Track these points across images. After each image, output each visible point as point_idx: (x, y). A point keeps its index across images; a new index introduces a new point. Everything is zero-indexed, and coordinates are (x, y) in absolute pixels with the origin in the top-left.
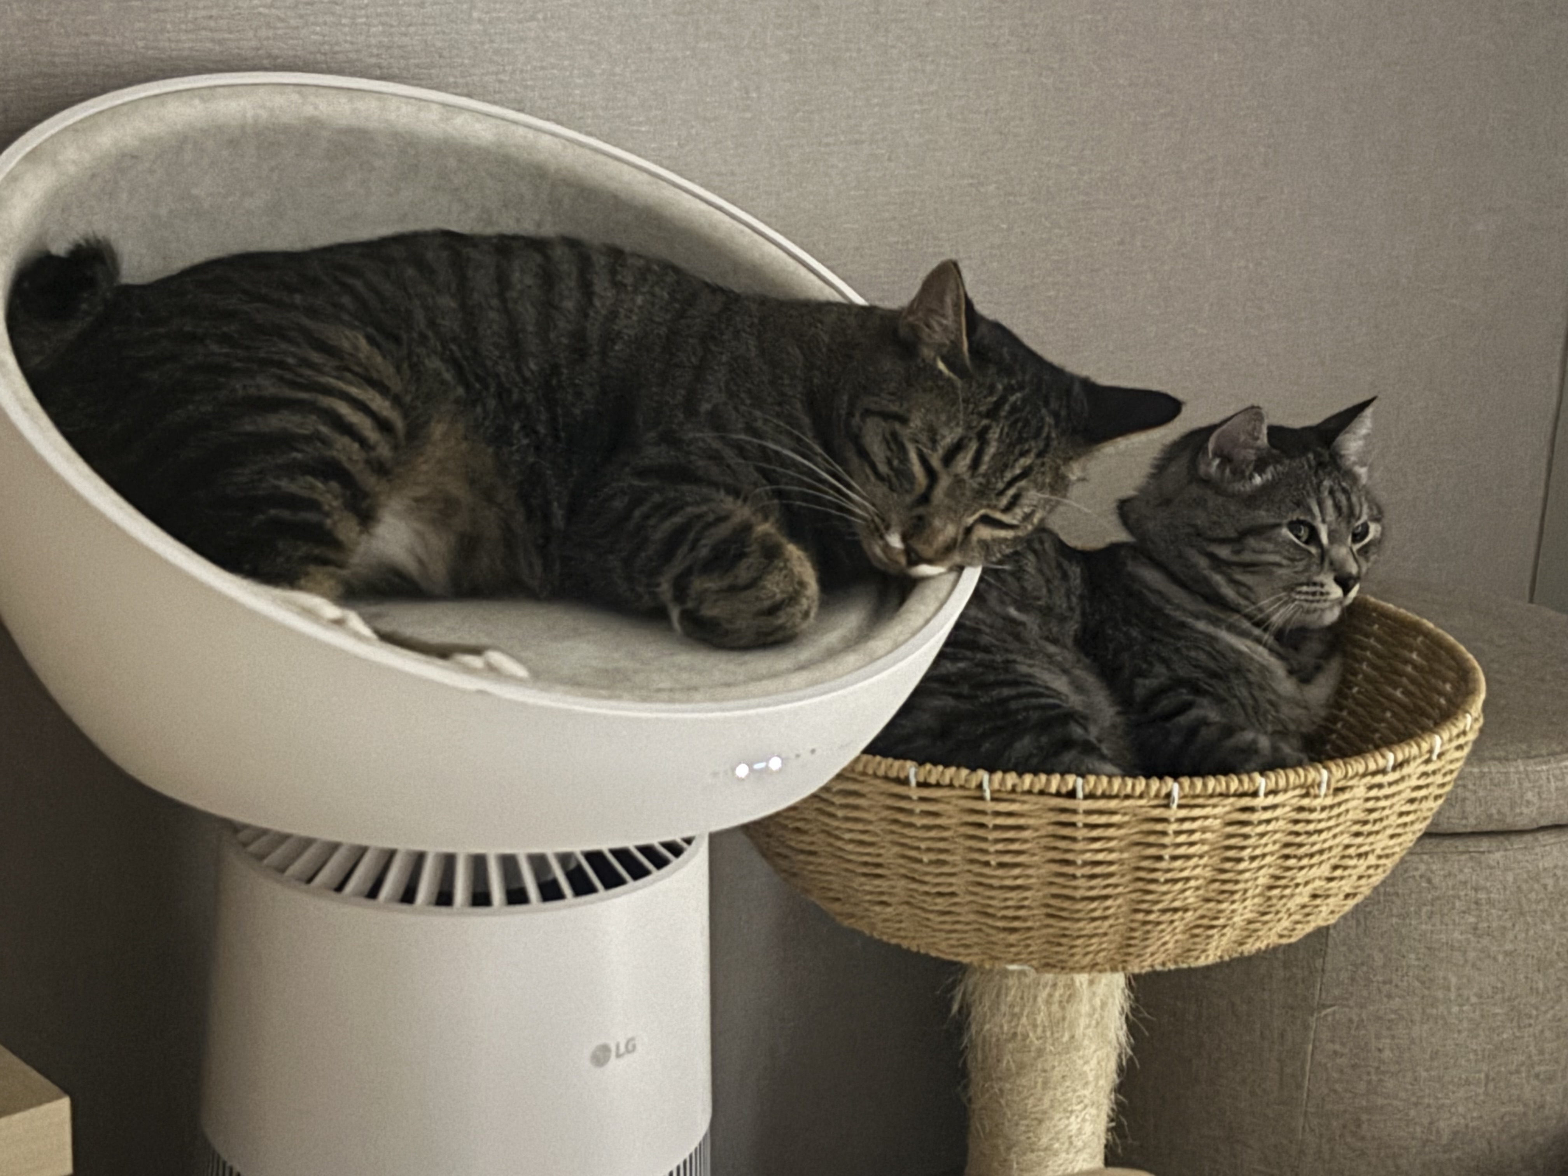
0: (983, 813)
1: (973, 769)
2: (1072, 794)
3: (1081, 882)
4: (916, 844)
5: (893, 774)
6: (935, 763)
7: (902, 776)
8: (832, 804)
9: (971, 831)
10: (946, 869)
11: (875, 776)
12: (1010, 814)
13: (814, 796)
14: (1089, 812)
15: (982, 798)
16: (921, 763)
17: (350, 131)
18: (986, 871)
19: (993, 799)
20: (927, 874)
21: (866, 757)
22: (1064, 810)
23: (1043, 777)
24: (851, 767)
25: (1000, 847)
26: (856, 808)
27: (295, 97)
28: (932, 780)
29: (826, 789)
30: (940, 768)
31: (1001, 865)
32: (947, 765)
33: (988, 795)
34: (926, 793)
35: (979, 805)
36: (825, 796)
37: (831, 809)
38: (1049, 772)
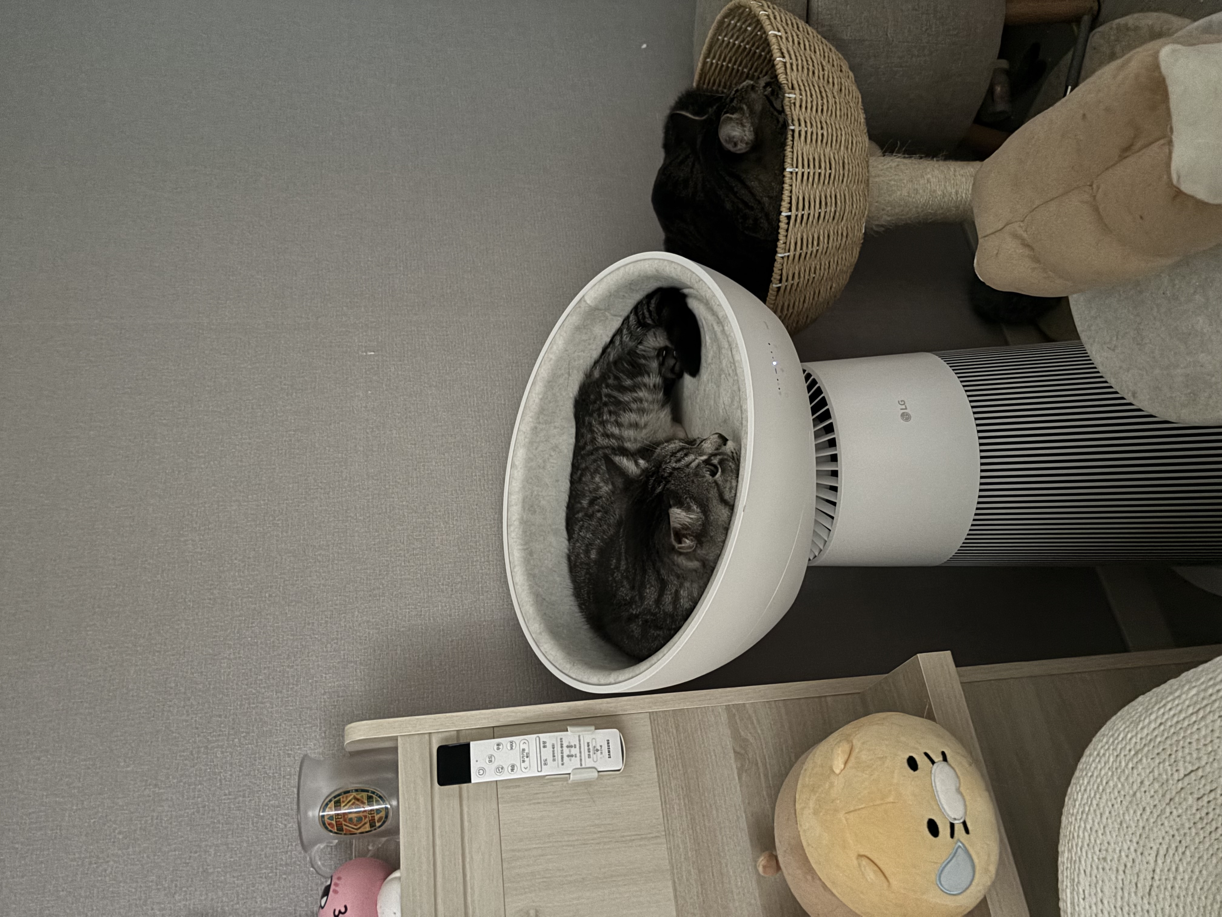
0: (794, 255)
1: (775, 260)
2: (789, 217)
3: (828, 210)
4: (806, 280)
5: (775, 293)
6: (772, 276)
7: (776, 290)
8: (786, 314)
9: (802, 260)
10: (818, 267)
11: (776, 300)
12: (796, 244)
13: (782, 322)
14: (797, 209)
15: (788, 256)
16: (771, 281)
17: (523, 508)
18: (820, 251)
19: (789, 251)
20: (820, 274)
21: (767, 302)
22: (796, 220)
23: (780, 231)
24: (772, 309)
25: (810, 246)
26: (789, 305)
27: (512, 528)
28: (779, 277)
29: (780, 317)
30: (774, 274)
31: (818, 245)
32: (773, 271)
33: (787, 254)
34: (784, 279)
35: (791, 258)
36: (783, 318)
37: (789, 315)
38: (778, 227)
